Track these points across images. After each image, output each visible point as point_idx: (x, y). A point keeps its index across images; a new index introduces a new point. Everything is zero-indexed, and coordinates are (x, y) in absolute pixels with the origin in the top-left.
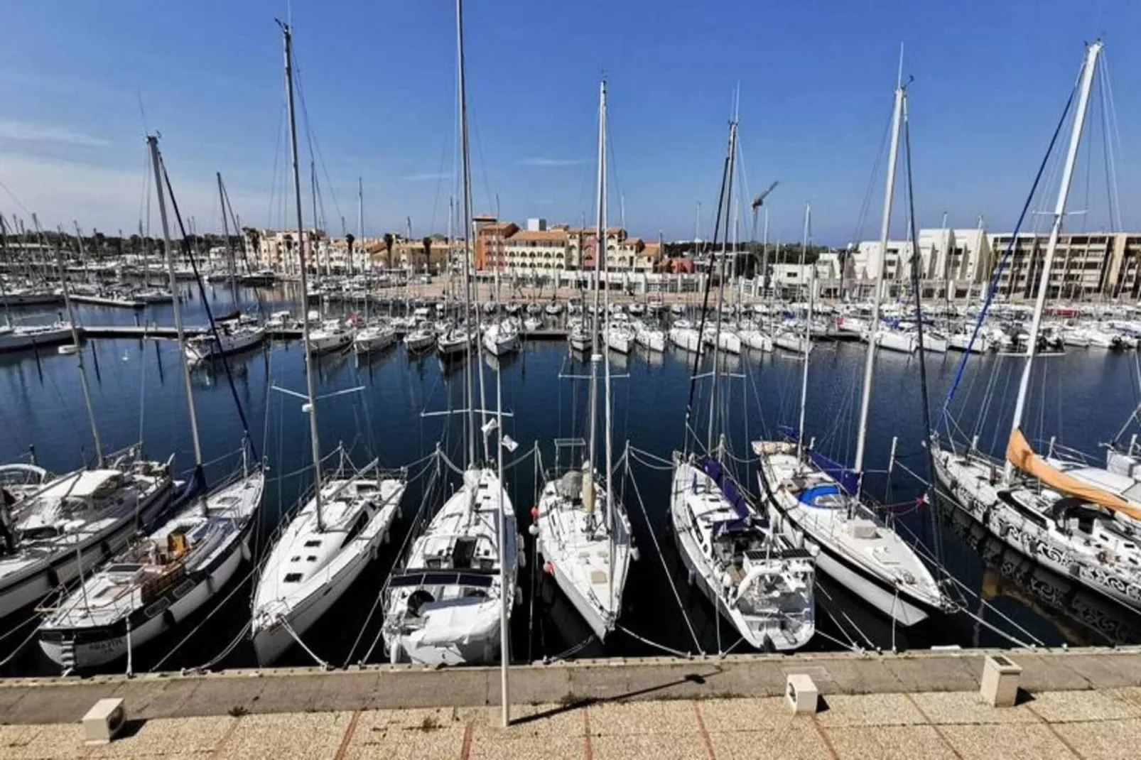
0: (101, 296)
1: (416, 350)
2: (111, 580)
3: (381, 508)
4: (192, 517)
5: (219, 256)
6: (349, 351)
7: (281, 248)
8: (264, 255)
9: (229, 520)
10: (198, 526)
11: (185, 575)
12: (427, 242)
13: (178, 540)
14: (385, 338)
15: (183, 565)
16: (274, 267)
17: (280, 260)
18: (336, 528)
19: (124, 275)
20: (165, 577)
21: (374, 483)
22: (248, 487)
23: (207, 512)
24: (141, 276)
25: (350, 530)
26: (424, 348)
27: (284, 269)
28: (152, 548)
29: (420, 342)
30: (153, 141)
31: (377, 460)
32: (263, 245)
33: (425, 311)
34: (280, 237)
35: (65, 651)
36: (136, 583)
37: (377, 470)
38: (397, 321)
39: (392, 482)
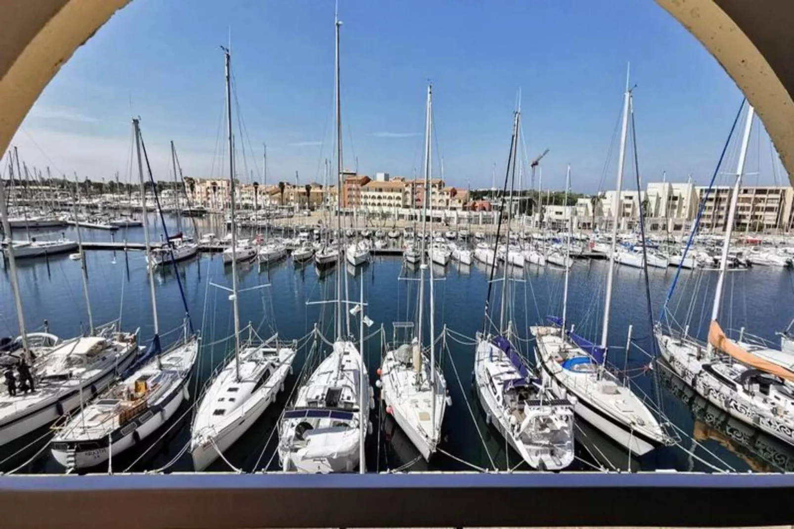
0: (89, 222)
1: (301, 260)
2: (99, 410)
3: (278, 367)
4: (151, 369)
5: (167, 196)
6: (254, 261)
7: (209, 191)
8: (198, 196)
9: (175, 372)
10: (155, 375)
11: (146, 407)
12: (308, 188)
13: (142, 385)
14: (279, 253)
15: (146, 401)
16: (204, 203)
17: (209, 199)
18: (250, 379)
19: (104, 208)
20: (134, 409)
21: (275, 350)
22: (187, 350)
23: (161, 367)
24: (116, 209)
25: (258, 381)
26: (305, 260)
27: (211, 205)
28: (126, 389)
29: (303, 255)
30: (136, 122)
31: (277, 334)
32: (197, 188)
33: (306, 234)
34: (208, 184)
35: (69, 456)
36: (115, 412)
37: (277, 341)
38: (287, 241)
39: (287, 349)
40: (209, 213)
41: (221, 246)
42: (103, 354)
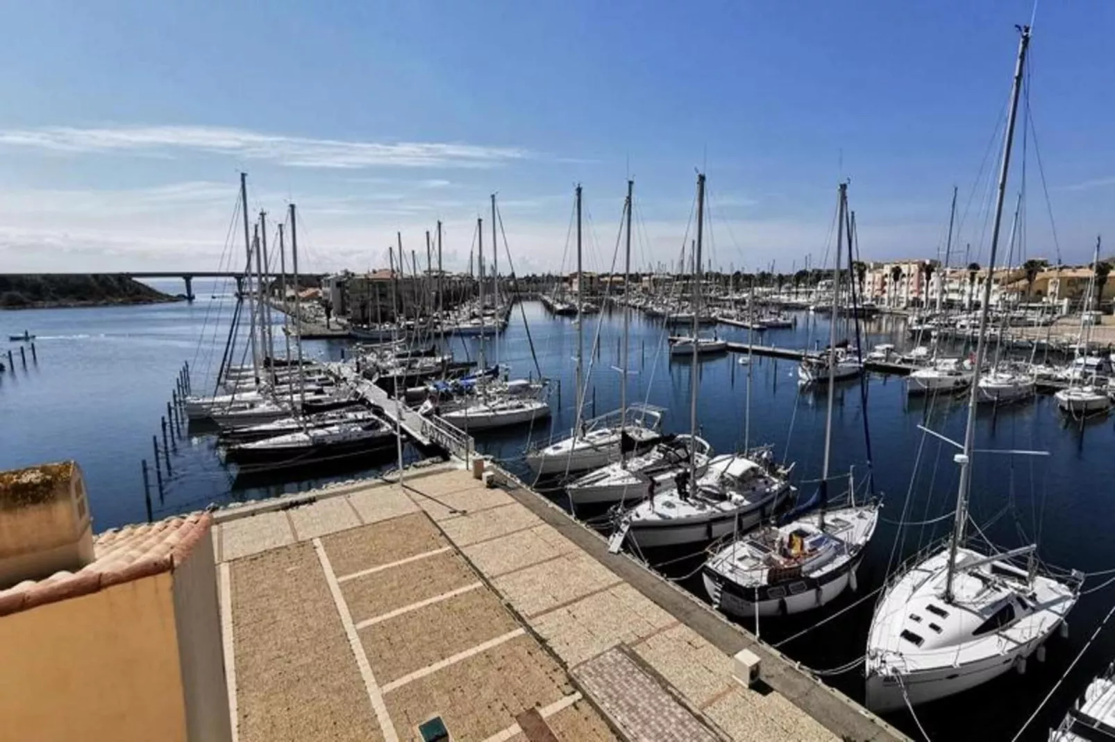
0: (738, 320)
1: (1078, 413)
2: (749, 552)
3: (1034, 610)
4: (810, 524)
5: (824, 289)
7: (887, 280)
8: (867, 287)
9: (842, 542)
10: (815, 536)
11: (799, 575)
13: (797, 540)
14: (1020, 389)
15: (800, 566)
16: (876, 299)
17: (884, 292)
18: (971, 607)
19: (752, 304)
20: (786, 569)
21: (1026, 573)
22: (861, 517)
23: (823, 526)
24: (765, 305)
25: (988, 617)
26: (1089, 412)
27: (886, 302)
28: (778, 539)
29: (1087, 402)
30: (842, 188)
31: (1034, 546)
32: (869, 277)
33: (1094, 361)
34: (887, 270)
35: (716, 590)
36: (765, 563)
37: (1031, 559)
38: (1042, 369)
39: (1054, 584)
40: (883, 313)
41: (903, 366)
42: (752, 484)
